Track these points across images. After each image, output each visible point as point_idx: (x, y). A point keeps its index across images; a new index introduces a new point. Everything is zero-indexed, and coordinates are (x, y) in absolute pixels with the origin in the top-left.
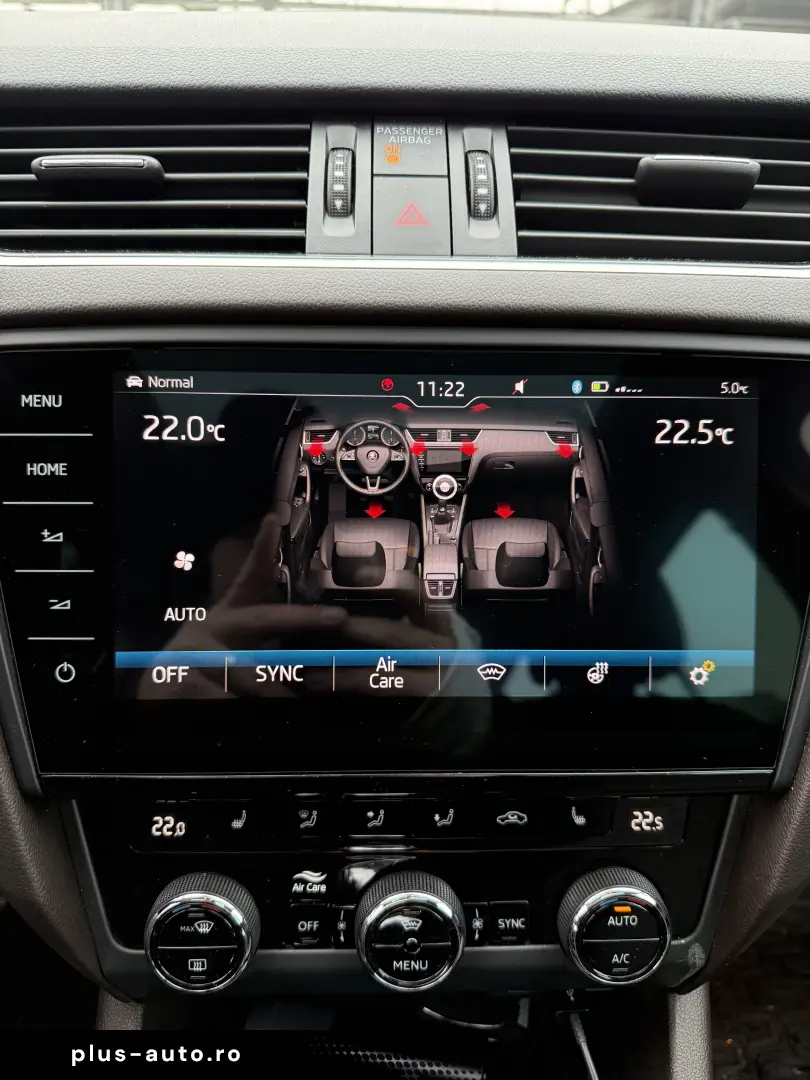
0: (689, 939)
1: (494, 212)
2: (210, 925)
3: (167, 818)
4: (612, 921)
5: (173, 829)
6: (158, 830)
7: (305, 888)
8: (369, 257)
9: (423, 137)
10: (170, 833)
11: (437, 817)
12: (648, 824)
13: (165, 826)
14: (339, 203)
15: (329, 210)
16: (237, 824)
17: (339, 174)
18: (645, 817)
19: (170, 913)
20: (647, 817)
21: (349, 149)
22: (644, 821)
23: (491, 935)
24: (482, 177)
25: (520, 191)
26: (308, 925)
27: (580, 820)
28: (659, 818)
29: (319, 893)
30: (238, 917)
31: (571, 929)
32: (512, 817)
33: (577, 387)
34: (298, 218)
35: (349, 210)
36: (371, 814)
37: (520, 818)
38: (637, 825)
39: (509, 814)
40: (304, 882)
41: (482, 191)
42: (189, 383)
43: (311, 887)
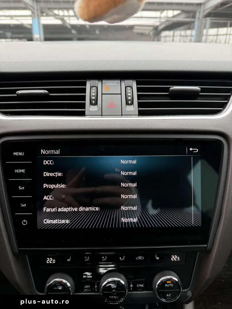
0: (187, 289)
1: (132, 103)
2: (61, 287)
3: (51, 259)
4: (166, 285)
5: (52, 261)
6: (48, 262)
7: (86, 277)
8: (101, 116)
9: (115, 83)
10: (51, 262)
11: (120, 258)
12: (175, 259)
13: (50, 261)
14: (93, 102)
15: (91, 104)
16: (69, 260)
17: (93, 94)
18: (175, 257)
19: (51, 284)
20: (176, 257)
21: (96, 87)
23: (135, 289)
24: (129, 94)
25: (139, 97)
26: (87, 287)
27: (158, 258)
28: (179, 257)
29: (90, 278)
30: (69, 285)
31: (155, 287)
32: (140, 258)
34: (83, 106)
35: (96, 104)
36: (103, 257)
37: (142, 258)
38: (173, 259)
39: (139, 257)
40: (86, 275)
41: (130, 98)
43: (88, 276)
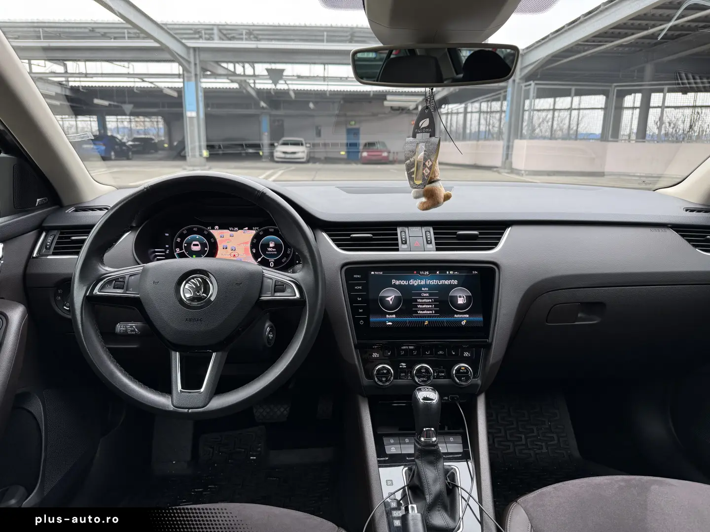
0: (478, 379)
1: (431, 243)
2: (386, 371)
4: (461, 371)
8: (410, 251)
9: (417, 229)
11: (426, 352)
13: (375, 355)
14: (404, 242)
15: (402, 243)
16: (389, 354)
17: (403, 237)
19: (378, 369)
21: (404, 231)
22: (466, 354)
23: (438, 377)
24: (429, 237)
25: (436, 239)
26: (403, 374)
27: (454, 353)
28: (469, 354)
29: (405, 368)
32: (441, 352)
33: (448, 272)
34: (397, 245)
35: (406, 243)
36: (414, 352)
40: (402, 365)
41: (429, 239)
42: (381, 273)
